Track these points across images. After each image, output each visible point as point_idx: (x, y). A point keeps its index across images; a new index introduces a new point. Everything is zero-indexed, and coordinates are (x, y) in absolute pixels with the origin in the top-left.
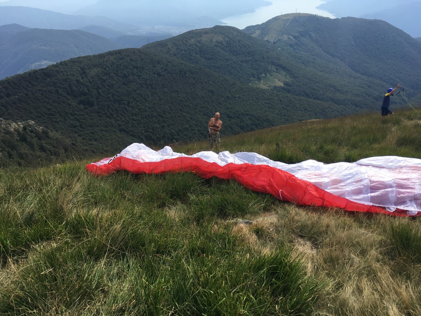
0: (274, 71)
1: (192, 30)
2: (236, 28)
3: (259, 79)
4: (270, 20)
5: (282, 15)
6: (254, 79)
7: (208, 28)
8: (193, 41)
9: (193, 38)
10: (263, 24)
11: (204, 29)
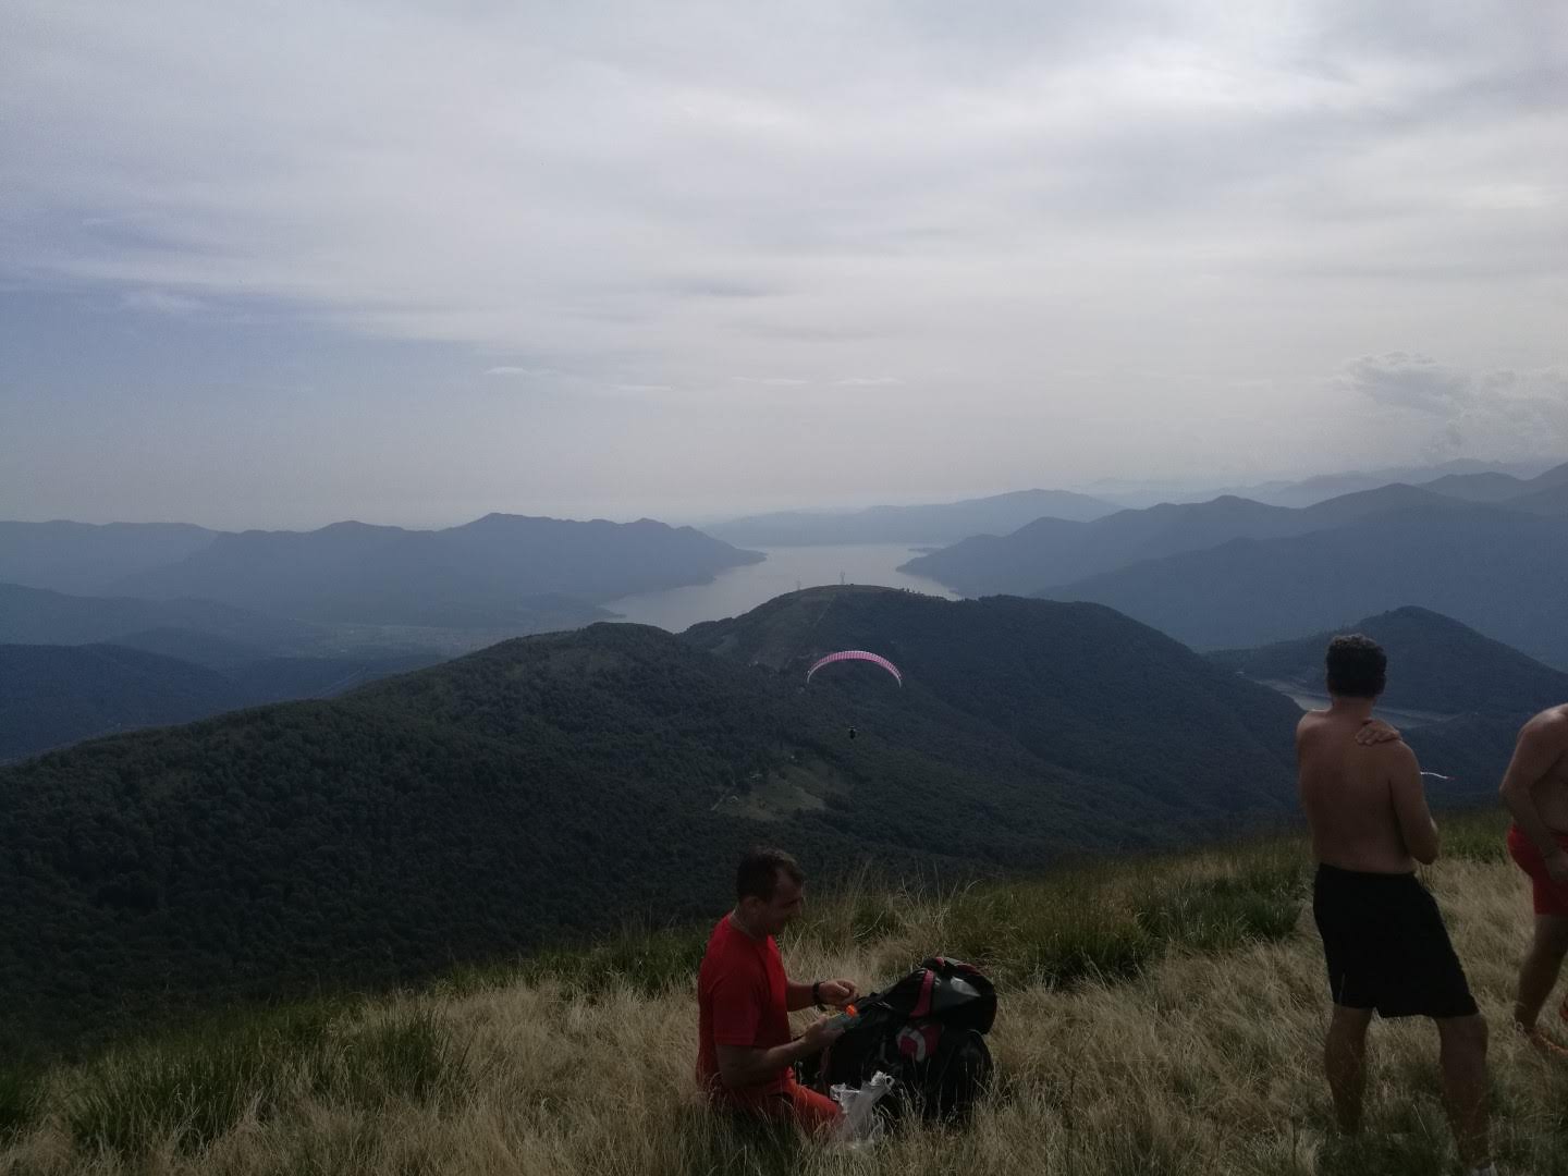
0: (790, 759)
1: (517, 639)
2: (660, 630)
3: (744, 789)
4: (763, 606)
5: (799, 592)
6: (728, 790)
7: (571, 632)
8: (518, 672)
9: (520, 662)
10: (744, 617)
11: (554, 634)
